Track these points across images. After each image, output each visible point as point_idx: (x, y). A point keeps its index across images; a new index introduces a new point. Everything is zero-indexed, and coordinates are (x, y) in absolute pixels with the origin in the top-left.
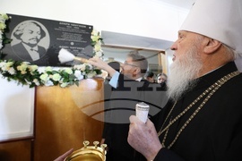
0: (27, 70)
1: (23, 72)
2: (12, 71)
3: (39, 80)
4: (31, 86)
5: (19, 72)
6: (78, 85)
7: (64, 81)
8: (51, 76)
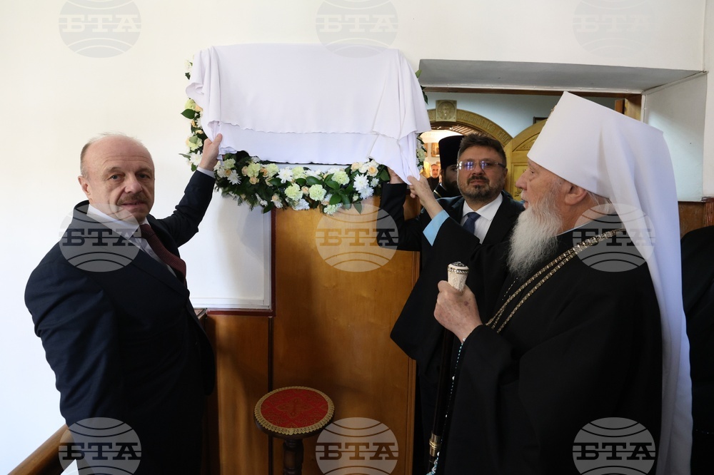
0: (261, 175)
1: (254, 181)
2: (234, 179)
3: (283, 196)
4: (266, 210)
5: (245, 179)
6: (359, 210)
7: (331, 203)
8: (305, 190)
